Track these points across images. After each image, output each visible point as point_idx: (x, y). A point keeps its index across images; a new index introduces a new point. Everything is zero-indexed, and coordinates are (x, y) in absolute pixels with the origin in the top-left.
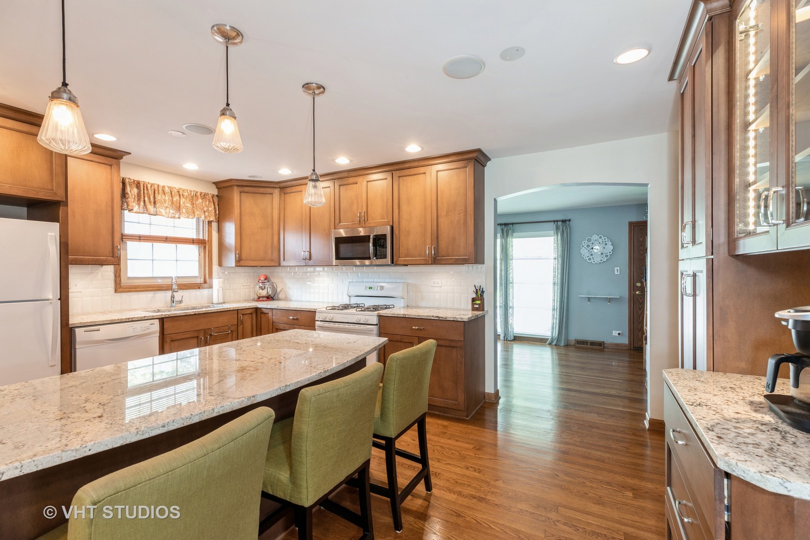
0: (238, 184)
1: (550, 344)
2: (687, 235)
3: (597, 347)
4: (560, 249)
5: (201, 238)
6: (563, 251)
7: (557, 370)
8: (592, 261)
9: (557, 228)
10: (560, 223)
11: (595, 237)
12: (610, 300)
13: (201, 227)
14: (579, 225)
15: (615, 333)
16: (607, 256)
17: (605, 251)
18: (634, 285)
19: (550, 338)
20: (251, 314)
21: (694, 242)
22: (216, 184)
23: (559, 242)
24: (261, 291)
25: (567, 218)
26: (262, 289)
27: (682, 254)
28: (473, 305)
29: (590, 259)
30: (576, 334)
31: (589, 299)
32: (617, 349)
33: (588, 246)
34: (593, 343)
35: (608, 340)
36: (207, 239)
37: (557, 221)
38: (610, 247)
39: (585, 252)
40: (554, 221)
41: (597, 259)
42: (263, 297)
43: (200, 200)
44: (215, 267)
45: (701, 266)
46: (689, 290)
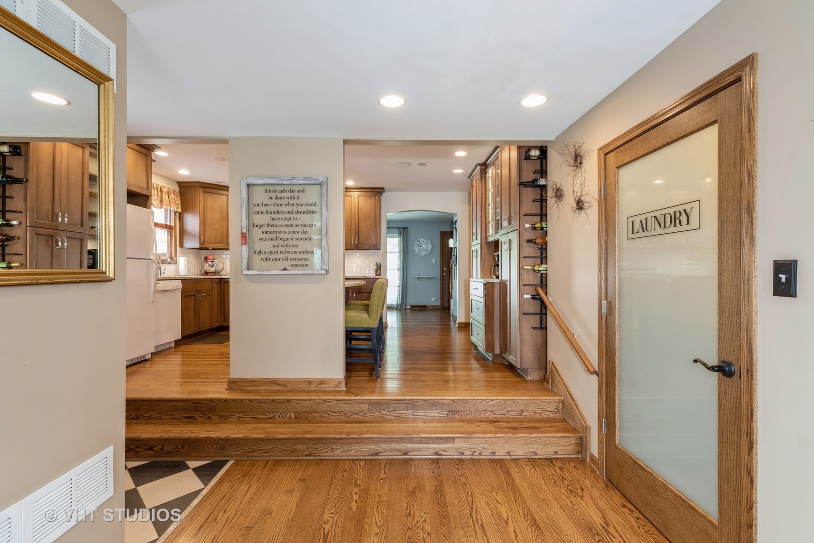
0: (202, 186)
1: (396, 309)
2: (474, 237)
3: (422, 308)
4: (402, 246)
5: (169, 224)
6: (404, 247)
7: (401, 323)
8: (420, 254)
9: (400, 232)
10: (402, 229)
11: (422, 239)
12: (430, 279)
13: (169, 216)
14: (412, 231)
15: (433, 299)
16: (428, 251)
17: (428, 248)
18: (443, 269)
19: (396, 306)
20: (217, 282)
21: (477, 239)
22: (179, 183)
23: (402, 242)
24: (210, 268)
25: (406, 226)
26: (212, 267)
27: (473, 244)
28: (376, 272)
29: (419, 253)
30: (412, 301)
31: (419, 278)
32: (434, 309)
33: (418, 245)
34: (421, 307)
35: (429, 304)
36: (173, 225)
37: (400, 228)
38: (430, 246)
39: (416, 249)
40: (398, 228)
41: (423, 253)
42: (212, 273)
43: (173, 195)
44: (178, 248)
45: (478, 247)
46: (475, 256)
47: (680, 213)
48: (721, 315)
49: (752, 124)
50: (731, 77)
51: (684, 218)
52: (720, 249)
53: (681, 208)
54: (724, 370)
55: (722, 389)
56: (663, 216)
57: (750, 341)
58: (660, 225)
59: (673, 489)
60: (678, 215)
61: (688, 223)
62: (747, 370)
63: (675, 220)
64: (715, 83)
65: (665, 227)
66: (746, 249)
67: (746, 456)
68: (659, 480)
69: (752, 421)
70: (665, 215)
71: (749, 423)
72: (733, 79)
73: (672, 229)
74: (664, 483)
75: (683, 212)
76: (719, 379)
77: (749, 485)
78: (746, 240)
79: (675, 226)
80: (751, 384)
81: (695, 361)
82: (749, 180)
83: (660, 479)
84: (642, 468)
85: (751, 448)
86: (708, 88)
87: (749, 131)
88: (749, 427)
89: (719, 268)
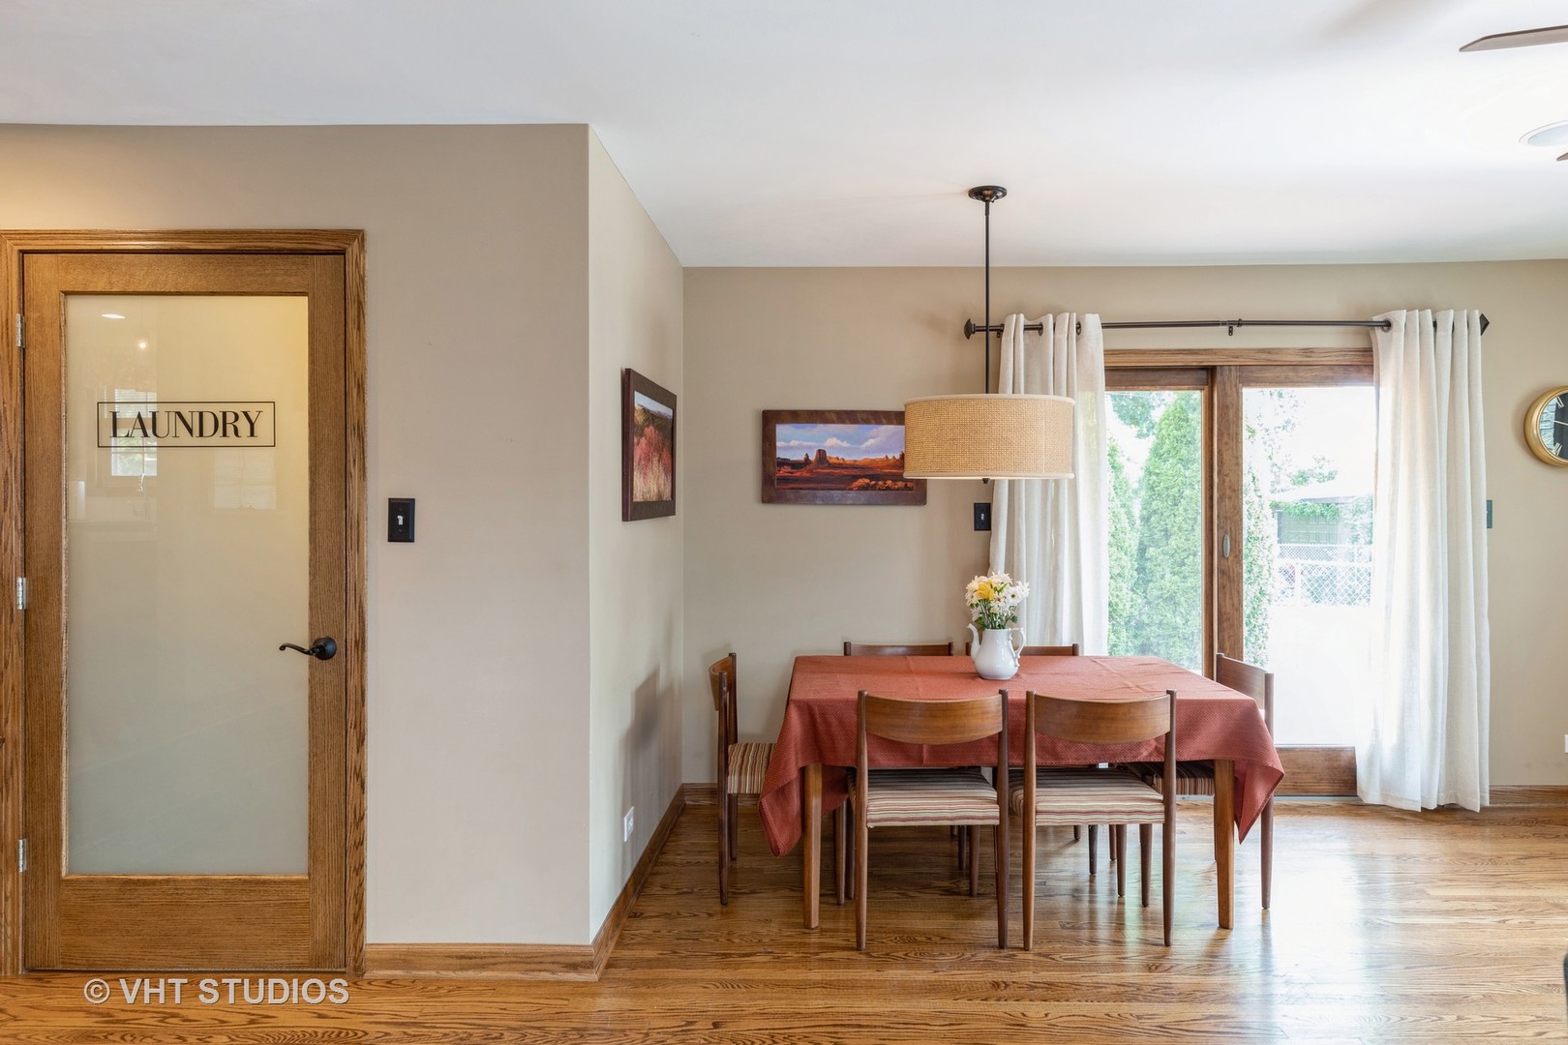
47: (237, 417)
48: (314, 573)
49: (362, 322)
50: (330, 243)
51: (243, 425)
52: (312, 480)
53: (239, 409)
54: (320, 651)
55: (317, 679)
56: (196, 417)
57: (361, 602)
58: (190, 431)
59: (222, 878)
60: (230, 418)
61: (252, 434)
62: (356, 643)
63: (222, 424)
64: (305, 239)
65: (201, 435)
66: (354, 483)
67: (355, 755)
68: (190, 881)
69: (363, 705)
70: (201, 414)
71: (358, 708)
72: (334, 248)
73: (218, 439)
74: (201, 880)
75: (242, 417)
76: (310, 667)
77: (359, 791)
78: (355, 471)
79: (225, 435)
80: (362, 658)
81: (283, 648)
82: (359, 392)
83: (191, 877)
84: (145, 883)
85: (361, 740)
86: (293, 239)
87: (359, 329)
88: (358, 716)
89: (311, 507)
